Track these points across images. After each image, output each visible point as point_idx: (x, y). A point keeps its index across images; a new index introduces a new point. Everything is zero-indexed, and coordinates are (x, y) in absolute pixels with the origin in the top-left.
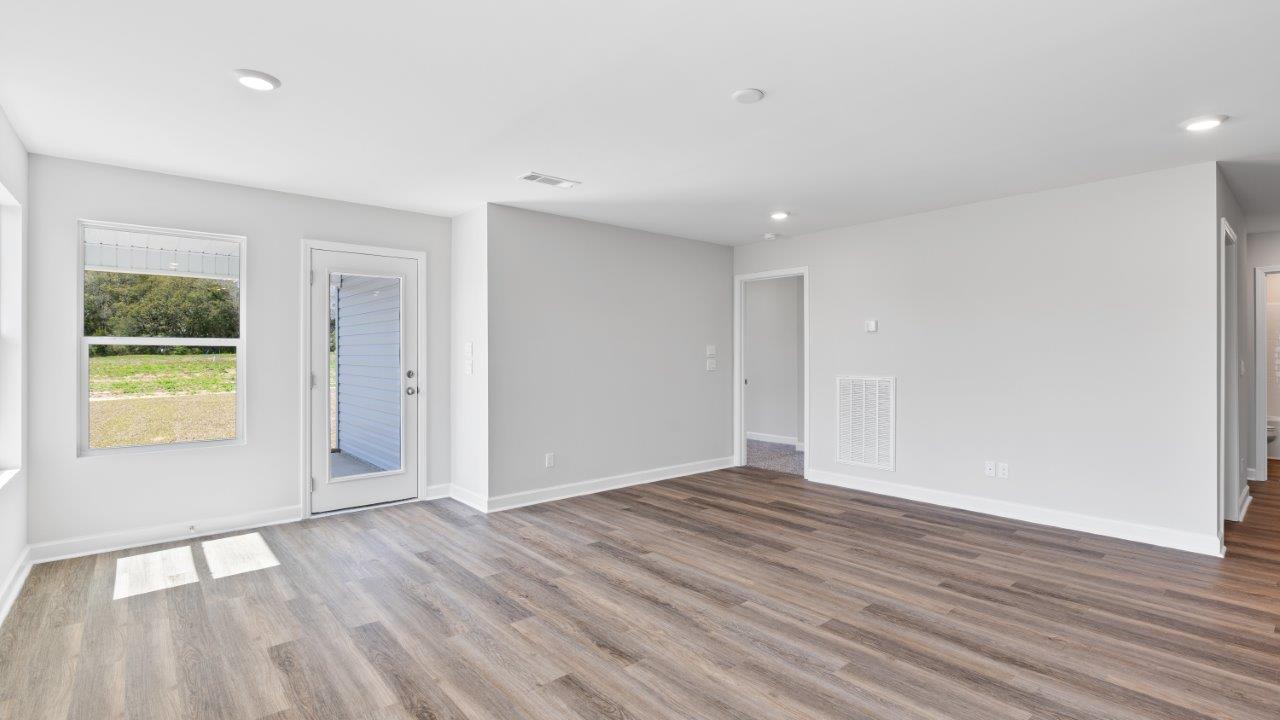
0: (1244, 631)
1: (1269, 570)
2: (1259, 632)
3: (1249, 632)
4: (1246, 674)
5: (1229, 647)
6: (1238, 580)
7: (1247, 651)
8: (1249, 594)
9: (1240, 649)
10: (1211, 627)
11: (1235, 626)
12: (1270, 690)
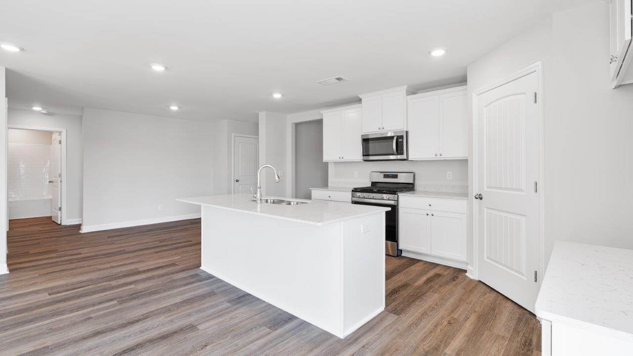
0: (37, 302)
1: (32, 270)
2: (43, 299)
3: (40, 301)
4: (48, 319)
5: (35, 312)
6: (21, 280)
7: (43, 309)
8: (30, 285)
9: (40, 310)
10: (22, 307)
11: (32, 301)
12: (60, 320)
